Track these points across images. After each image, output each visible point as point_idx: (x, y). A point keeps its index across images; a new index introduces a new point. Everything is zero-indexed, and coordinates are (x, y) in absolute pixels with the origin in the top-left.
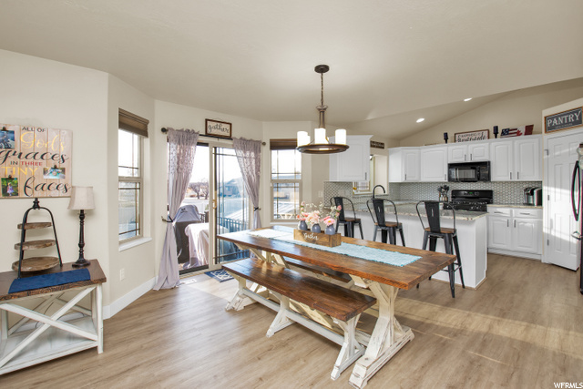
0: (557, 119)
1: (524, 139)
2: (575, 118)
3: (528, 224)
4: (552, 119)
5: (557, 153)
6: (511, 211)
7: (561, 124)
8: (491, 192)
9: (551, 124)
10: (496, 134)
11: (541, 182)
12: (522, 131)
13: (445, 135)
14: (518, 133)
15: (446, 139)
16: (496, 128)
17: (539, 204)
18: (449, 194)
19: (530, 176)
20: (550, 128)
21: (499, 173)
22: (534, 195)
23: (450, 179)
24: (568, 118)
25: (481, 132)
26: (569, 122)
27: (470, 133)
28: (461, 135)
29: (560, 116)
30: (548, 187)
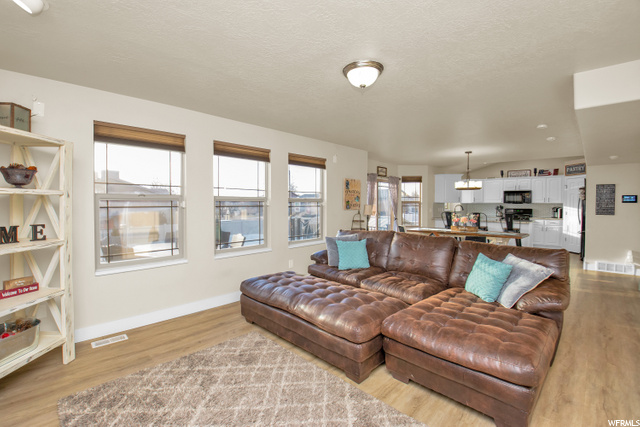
3: (554, 229)
4: (570, 167)
5: (572, 188)
6: (544, 222)
7: (574, 172)
8: (531, 210)
9: (569, 171)
10: (535, 172)
11: (562, 204)
12: (552, 172)
13: (502, 172)
14: (550, 174)
15: (502, 175)
16: (535, 170)
17: (561, 217)
18: (503, 211)
19: (556, 200)
20: (568, 173)
21: (537, 198)
22: (557, 211)
23: (505, 202)
24: (578, 168)
25: (526, 171)
26: (578, 171)
27: (518, 171)
28: (512, 172)
29: (574, 167)
30: (566, 206)
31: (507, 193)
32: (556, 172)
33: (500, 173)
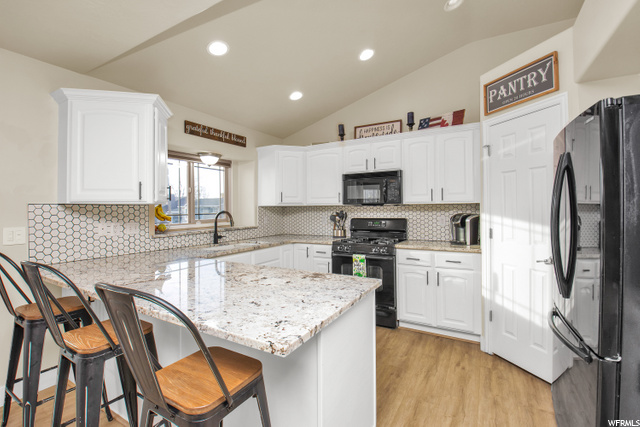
0: (507, 87)
1: (452, 133)
2: (539, 78)
3: (457, 281)
4: (498, 87)
6: (432, 257)
7: (513, 95)
8: (404, 221)
9: (495, 98)
10: (411, 125)
11: (477, 206)
12: (449, 119)
13: (341, 129)
14: (443, 124)
15: (342, 135)
16: (411, 116)
17: (475, 240)
18: (348, 224)
19: (460, 194)
20: (494, 106)
21: (414, 192)
22: (466, 227)
23: (346, 201)
24: (525, 81)
25: (391, 124)
26: (527, 89)
27: (376, 126)
28: (363, 129)
29: (512, 80)
30: (490, 214)
31: (351, 179)
32: (458, 118)
33: (336, 132)
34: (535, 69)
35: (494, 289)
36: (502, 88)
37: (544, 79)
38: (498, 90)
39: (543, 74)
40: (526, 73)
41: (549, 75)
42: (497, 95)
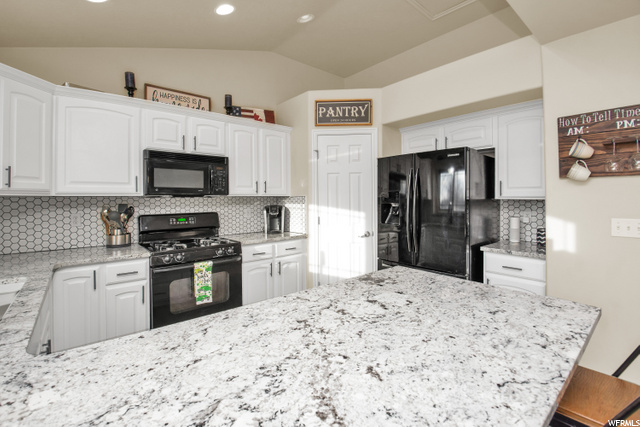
0: (335, 110)
2: (359, 112)
3: (292, 265)
4: (327, 107)
5: (332, 156)
6: (274, 247)
7: (340, 118)
8: (214, 216)
9: (324, 114)
10: (229, 109)
12: (261, 115)
13: (130, 79)
14: (256, 117)
15: (131, 89)
16: (229, 99)
18: (133, 227)
20: (323, 121)
24: (350, 111)
25: (198, 99)
26: (350, 117)
27: (178, 94)
28: (159, 90)
29: (340, 106)
30: (318, 204)
32: (270, 117)
34: (358, 105)
35: (322, 263)
36: (331, 108)
37: (363, 114)
38: (328, 109)
39: (363, 111)
40: (351, 105)
41: (366, 112)
42: (326, 113)
